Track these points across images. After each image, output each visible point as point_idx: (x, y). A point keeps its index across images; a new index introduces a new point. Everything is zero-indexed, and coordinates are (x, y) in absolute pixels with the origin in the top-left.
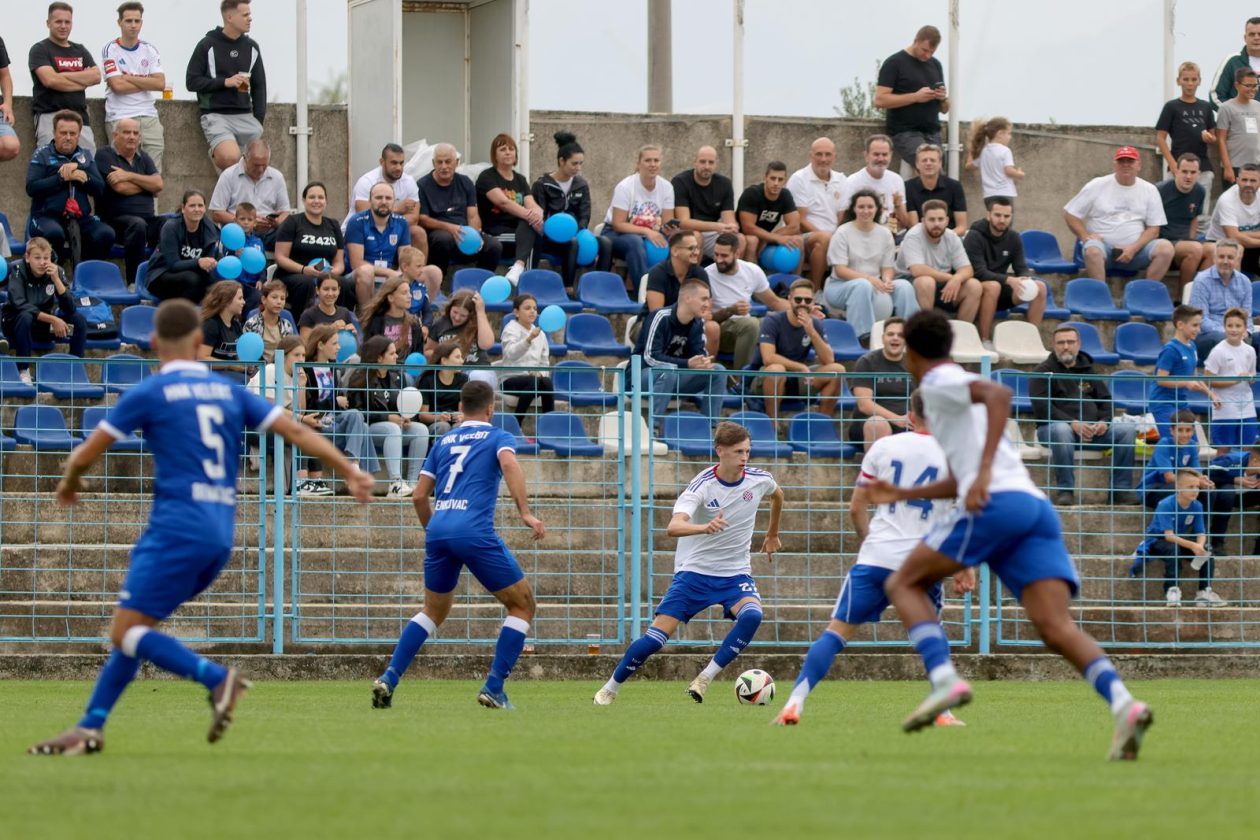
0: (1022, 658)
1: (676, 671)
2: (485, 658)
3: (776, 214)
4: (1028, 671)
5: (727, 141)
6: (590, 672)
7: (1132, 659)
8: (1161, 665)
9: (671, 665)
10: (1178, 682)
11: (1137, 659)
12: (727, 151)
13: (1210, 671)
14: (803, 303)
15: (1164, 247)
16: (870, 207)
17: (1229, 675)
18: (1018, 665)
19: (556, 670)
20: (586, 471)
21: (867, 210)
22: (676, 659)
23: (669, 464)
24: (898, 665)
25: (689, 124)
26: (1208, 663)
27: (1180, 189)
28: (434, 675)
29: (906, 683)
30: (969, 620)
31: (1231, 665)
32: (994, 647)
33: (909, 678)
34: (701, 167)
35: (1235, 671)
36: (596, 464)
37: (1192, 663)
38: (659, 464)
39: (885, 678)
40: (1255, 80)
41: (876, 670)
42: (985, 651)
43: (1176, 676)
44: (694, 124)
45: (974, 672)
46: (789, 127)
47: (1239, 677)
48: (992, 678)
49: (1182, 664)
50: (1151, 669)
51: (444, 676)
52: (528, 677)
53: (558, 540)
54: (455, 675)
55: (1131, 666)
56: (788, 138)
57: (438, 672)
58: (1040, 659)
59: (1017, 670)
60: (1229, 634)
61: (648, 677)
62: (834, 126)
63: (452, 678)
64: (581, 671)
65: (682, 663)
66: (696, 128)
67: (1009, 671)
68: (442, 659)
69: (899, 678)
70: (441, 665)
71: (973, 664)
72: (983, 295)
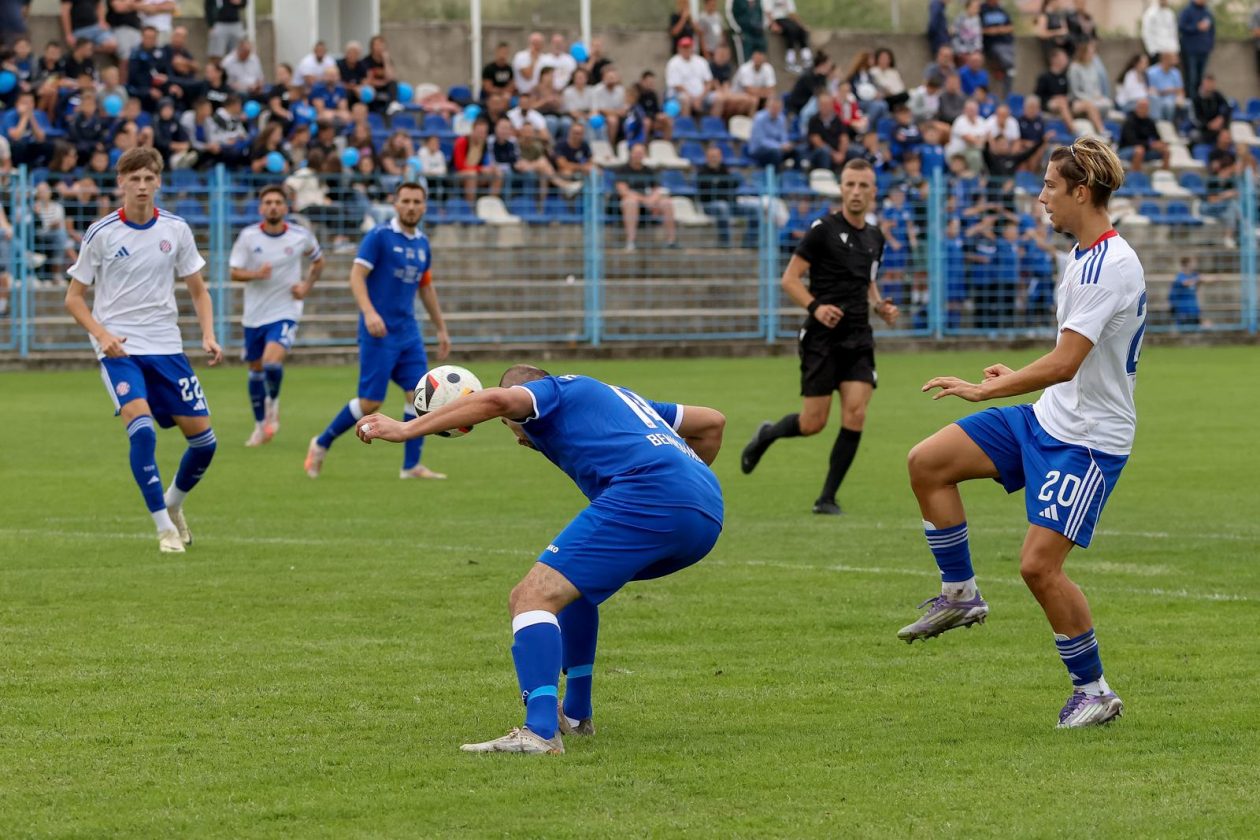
1: (618, 355)
9: (616, 352)
15: (717, 98)
19: (557, 356)
20: (477, 234)
22: (617, 348)
23: (521, 229)
24: (730, 350)
32: (777, 337)
38: (516, 229)
42: (772, 340)
45: (768, 353)
71: (768, 347)
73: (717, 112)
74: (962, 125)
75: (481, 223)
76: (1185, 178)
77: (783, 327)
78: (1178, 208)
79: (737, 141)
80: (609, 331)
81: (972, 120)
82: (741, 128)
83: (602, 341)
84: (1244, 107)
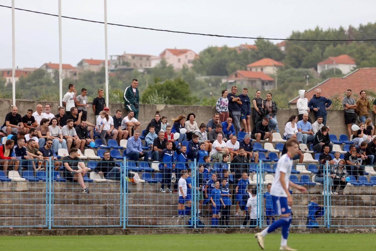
0: (133, 229)
1: (59, 233)
2: (18, 230)
3: (31, 122)
4: (134, 232)
5: (12, 105)
6: (40, 234)
7: (156, 229)
8: (162, 231)
9: (58, 232)
10: (165, 235)
11: (157, 229)
12: (11, 108)
13: (172, 232)
14: (50, 144)
15: (115, 131)
16: (56, 122)
17: (176, 233)
18: (132, 231)
19: (33, 233)
20: (7, 185)
21: (55, 123)
22: (59, 230)
23: (26, 183)
24: (107, 231)
25: (3, 101)
26: (172, 230)
27: (117, 118)
28: (6, 235)
29: (108, 236)
30: (121, 220)
31: (176, 231)
32: (126, 227)
33: (109, 234)
34: (14, 112)
35: (177, 232)
36: (10, 183)
37: (168, 230)
38: (24, 183)
39: (104, 234)
40: (86, 91)
41: (102, 232)
42: (124, 228)
43: (165, 233)
44: (4, 101)
45: (123, 233)
46: (25, 102)
47: (178, 234)
48: (127, 234)
49: (166, 231)
50: (160, 232)
51: (8, 235)
52: (27, 235)
53: (6, 202)
54: (11, 235)
55: (156, 231)
56: (25, 105)
57: (7, 234)
58: (137, 230)
59: (132, 232)
60: (161, 223)
61: (53, 235)
62: (35, 102)
63: (10, 235)
64: (38, 233)
65: (60, 231)
66: (4, 102)
67: (130, 232)
68: (8, 231)
69: (107, 235)
70: (8, 232)
71: (123, 231)
72: (81, 143)
73: (115, 137)
74: (216, 143)
75: (10, 180)
76: (309, 166)
77: (129, 223)
78: (305, 177)
79: (122, 148)
80: (56, 223)
81: (220, 142)
82: (124, 143)
83: (52, 228)
84: (338, 138)
